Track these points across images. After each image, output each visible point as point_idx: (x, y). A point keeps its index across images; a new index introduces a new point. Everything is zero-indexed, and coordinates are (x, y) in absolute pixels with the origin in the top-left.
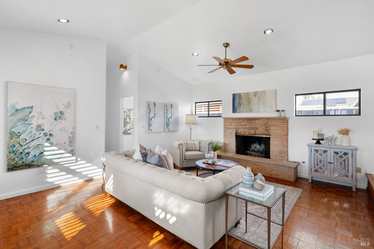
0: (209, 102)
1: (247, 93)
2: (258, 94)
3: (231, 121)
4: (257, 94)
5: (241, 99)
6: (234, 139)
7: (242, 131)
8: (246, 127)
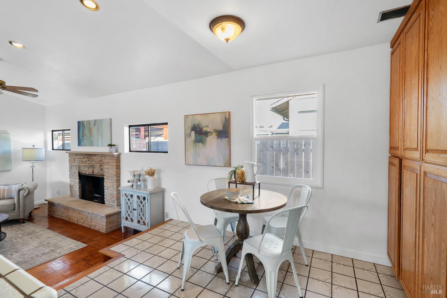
0: (63, 130)
1: (89, 121)
3: (75, 157)
4: (96, 123)
5: (84, 128)
6: (77, 180)
7: (83, 170)
8: (86, 164)
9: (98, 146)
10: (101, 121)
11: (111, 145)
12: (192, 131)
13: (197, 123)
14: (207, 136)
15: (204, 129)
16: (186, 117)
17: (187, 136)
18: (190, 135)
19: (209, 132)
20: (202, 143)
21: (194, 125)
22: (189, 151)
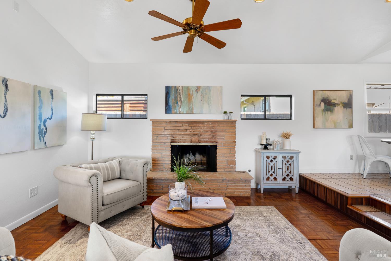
0: (122, 95)
1: (187, 86)
2: (201, 90)
3: (163, 125)
5: (178, 94)
7: (181, 140)
8: (186, 133)
9: (201, 113)
10: (208, 88)
11: (225, 113)
12: (321, 102)
13: (326, 96)
14: (335, 107)
15: (333, 101)
16: (315, 92)
17: (316, 106)
18: (320, 105)
19: (337, 103)
20: (331, 112)
21: (323, 98)
22: (318, 117)
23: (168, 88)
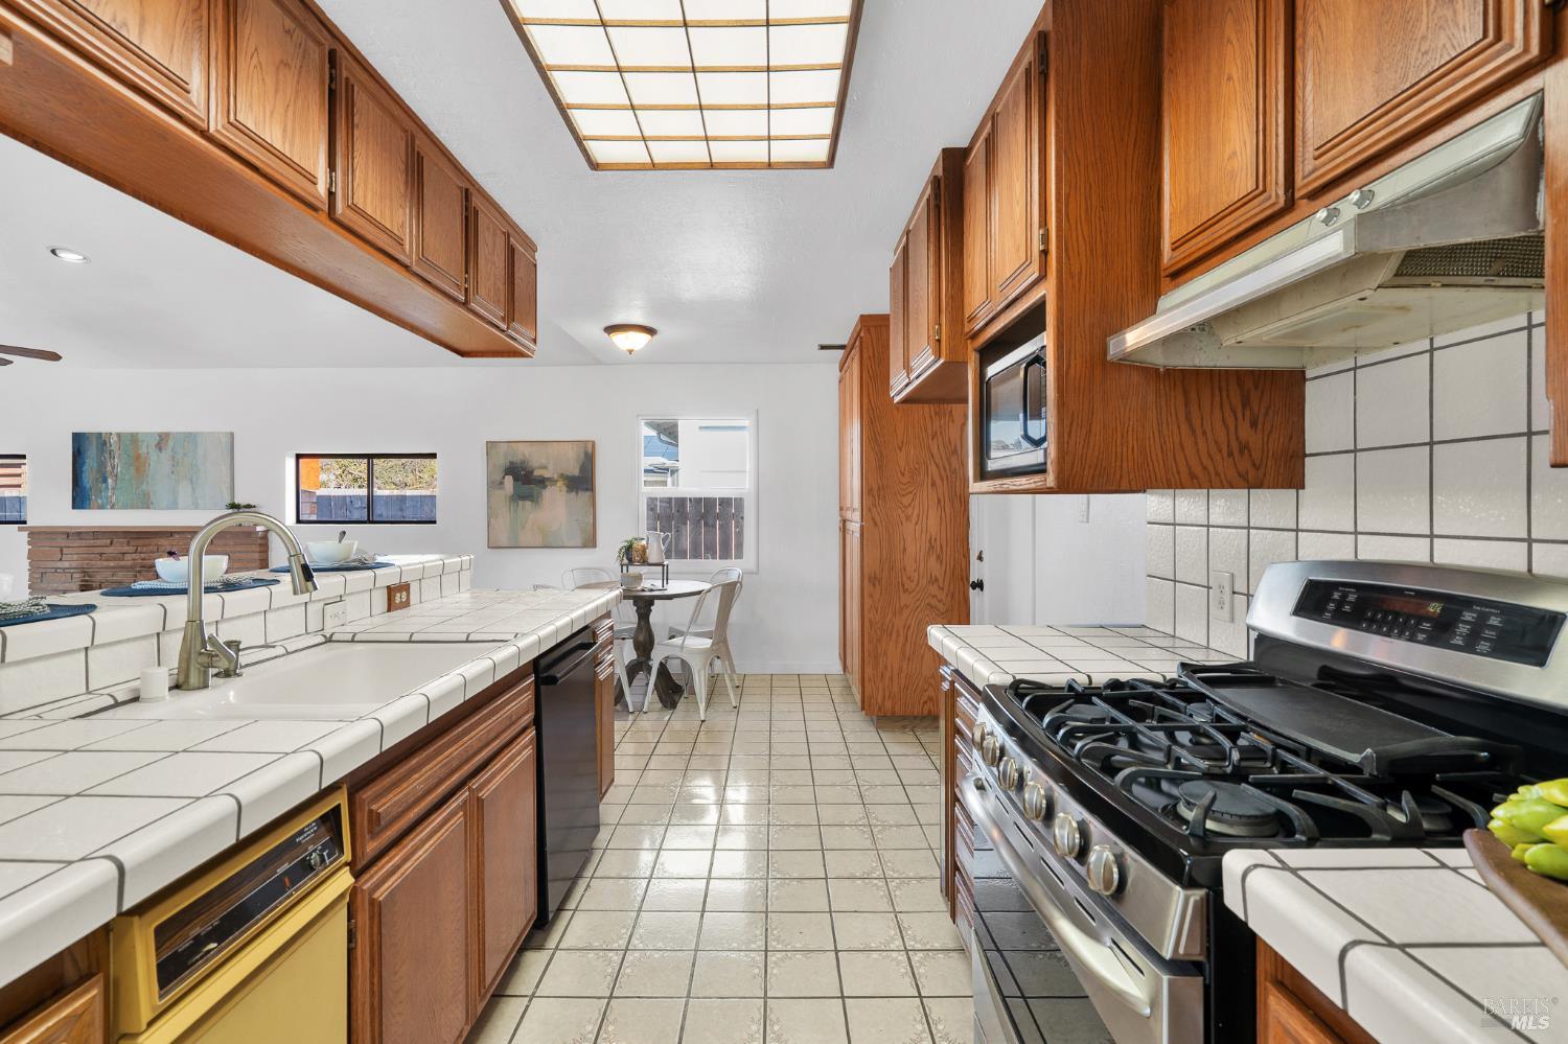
1: (132, 433)
2: (171, 444)
3: (62, 542)
4: (166, 443)
5: (107, 456)
8: (122, 563)
9: (174, 506)
10: (191, 438)
11: (234, 506)
12: (506, 474)
13: (517, 459)
14: (545, 487)
15: (537, 473)
16: (491, 446)
17: (494, 485)
18: (502, 483)
19: (550, 478)
20: (532, 501)
21: (511, 463)
22: (497, 517)
23: (79, 440)
